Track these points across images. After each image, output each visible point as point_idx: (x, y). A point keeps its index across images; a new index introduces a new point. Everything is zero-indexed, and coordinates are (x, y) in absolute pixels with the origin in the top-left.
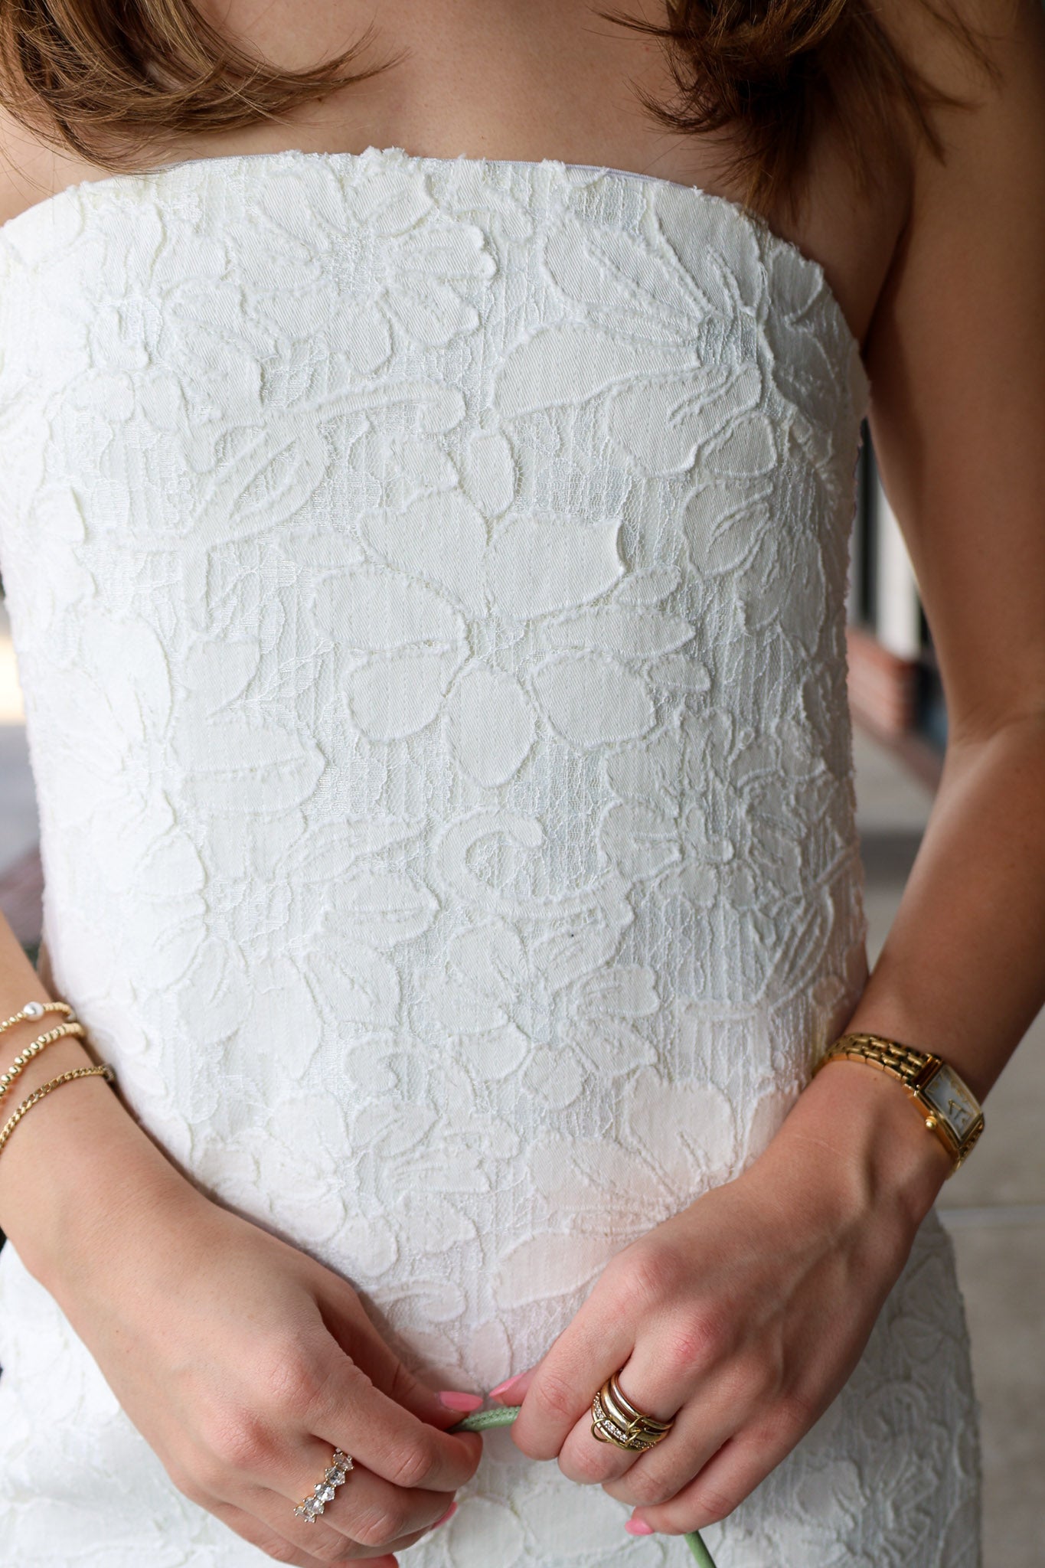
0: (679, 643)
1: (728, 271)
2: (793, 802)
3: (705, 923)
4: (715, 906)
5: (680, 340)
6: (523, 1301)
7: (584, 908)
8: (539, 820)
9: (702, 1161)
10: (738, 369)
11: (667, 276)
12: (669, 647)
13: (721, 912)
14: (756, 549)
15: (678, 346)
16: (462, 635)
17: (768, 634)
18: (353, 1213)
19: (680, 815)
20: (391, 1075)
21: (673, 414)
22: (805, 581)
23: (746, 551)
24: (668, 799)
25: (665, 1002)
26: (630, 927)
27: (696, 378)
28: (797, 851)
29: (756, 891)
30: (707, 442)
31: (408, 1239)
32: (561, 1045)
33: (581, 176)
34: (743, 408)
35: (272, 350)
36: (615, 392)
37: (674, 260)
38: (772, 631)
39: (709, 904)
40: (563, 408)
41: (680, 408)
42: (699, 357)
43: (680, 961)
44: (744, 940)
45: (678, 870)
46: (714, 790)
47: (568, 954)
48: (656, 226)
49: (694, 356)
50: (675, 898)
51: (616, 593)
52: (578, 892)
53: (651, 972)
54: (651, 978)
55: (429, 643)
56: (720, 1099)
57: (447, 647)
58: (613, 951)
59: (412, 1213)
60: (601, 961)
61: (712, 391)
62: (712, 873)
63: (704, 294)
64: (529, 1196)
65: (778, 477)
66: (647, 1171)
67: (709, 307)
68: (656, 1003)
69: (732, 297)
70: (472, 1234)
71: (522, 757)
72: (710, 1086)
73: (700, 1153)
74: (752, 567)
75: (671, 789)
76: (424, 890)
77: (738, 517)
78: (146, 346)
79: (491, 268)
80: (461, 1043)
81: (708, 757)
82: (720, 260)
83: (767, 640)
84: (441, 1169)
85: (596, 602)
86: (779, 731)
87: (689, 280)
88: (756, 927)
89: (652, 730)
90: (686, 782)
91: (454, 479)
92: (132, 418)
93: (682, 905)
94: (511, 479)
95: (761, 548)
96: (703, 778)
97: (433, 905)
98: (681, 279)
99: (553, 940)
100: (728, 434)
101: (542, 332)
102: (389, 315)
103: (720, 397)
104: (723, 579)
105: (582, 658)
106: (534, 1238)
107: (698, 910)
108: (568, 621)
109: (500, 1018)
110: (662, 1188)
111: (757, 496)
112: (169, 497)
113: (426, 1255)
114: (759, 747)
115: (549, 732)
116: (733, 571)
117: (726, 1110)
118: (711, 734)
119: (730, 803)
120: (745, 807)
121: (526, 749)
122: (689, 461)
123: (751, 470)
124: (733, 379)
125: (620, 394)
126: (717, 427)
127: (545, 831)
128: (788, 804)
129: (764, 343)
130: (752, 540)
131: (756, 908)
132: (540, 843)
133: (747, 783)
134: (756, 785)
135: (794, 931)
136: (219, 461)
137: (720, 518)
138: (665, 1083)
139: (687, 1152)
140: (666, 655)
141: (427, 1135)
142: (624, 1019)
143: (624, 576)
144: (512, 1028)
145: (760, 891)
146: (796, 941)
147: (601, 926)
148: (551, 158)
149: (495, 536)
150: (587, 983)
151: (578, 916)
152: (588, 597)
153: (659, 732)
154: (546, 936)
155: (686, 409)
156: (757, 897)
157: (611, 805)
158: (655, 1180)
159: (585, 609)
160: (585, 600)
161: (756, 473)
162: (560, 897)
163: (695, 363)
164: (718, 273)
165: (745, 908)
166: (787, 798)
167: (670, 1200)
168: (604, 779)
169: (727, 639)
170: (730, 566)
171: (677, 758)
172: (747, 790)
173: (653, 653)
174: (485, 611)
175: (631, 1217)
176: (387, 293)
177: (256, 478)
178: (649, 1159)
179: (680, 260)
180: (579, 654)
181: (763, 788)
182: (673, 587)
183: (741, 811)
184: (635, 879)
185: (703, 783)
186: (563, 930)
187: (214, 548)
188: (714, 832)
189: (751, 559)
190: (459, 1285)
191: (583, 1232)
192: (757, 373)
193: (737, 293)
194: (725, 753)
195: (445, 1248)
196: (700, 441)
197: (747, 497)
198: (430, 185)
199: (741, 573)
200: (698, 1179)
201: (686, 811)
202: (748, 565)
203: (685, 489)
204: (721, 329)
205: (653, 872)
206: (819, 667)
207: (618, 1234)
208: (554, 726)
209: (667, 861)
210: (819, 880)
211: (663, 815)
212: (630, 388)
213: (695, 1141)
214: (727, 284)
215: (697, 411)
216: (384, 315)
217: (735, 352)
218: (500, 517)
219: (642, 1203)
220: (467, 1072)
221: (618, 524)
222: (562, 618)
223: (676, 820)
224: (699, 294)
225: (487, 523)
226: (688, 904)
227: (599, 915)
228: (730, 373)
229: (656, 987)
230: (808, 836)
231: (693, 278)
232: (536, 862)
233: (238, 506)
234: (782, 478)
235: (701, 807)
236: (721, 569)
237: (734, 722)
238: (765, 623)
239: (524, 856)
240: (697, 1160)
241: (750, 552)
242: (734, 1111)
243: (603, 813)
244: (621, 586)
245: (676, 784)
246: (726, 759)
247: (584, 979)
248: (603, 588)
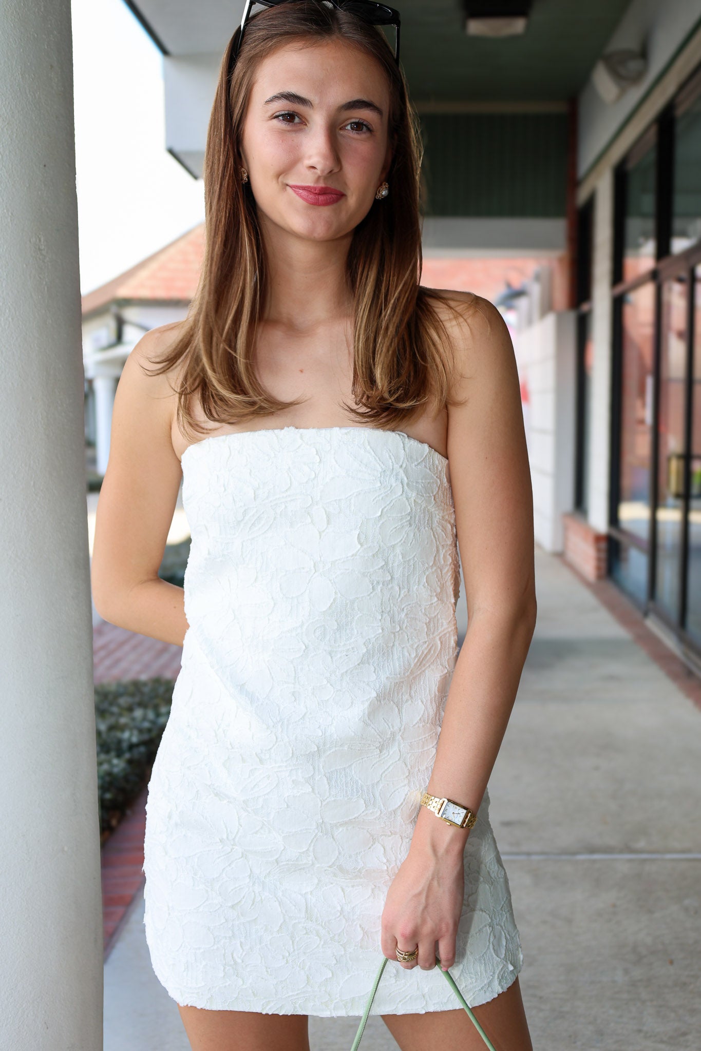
0: (379, 566)
1: (391, 454)
2: (423, 611)
3: (390, 651)
4: (393, 645)
5: (374, 478)
6: (332, 770)
7: (350, 647)
8: (336, 621)
9: (391, 727)
10: (394, 485)
11: (371, 459)
12: (376, 568)
13: (395, 647)
14: (405, 536)
15: (374, 480)
16: (312, 566)
17: (412, 561)
18: (279, 740)
19: (382, 618)
20: (293, 697)
21: (374, 500)
22: (426, 543)
23: (402, 537)
24: (378, 614)
25: (378, 676)
26: (365, 654)
27: (380, 489)
28: (425, 626)
29: (408, 640)
30: (385, 507)
31: (296, 750)
32: (344, 690)
33: (344, 431)
34: (397, 496)
35: (257, 486)
36: (355, 495)
37: (373, 453)
38: (414, 559)
39: (392, 645)
40: (340, 500)
41: (375, 498)
42: (381, 483)
43: (382, 663)
44: (403, 655)
45: (381, 635)
46: (393, 610)
47: (346, 661)
48: (367, 444)
49: (379, 482)
50: (380, 644)
51: (358, 553)
52: (348, 642)
53: (373, 667)
54: (373, 669)
55: (303, 568)
56: (394, 706)
57: (308, 570)
58: (360, 661)
59: (297, 742)
60: (356, 664)
61: (386, 492)
62: (393, 636)
63: (382, 463)
64: (335, 738)
65: (412, 514)
66: (373, 731)
67: (383, 467)
68: (375, 677)
69: (392, 463)
70: (316, 749)
71: (331, 602)
72: (391, 702)
73: (390, 724)
74: (404, 542)
75: (378, 611)
76: (302, 643)
77: (398, 528)
78: (224, 486)
79: (319, 460)
80: (314, 689)
81: (391, 600)
82: (389, 451)
83: (412, 563)
84: (307, 727)
85: (353, 555)
86: (417, 590)
87: (377, 459)
88: (408, 651)
89: (371, 593)
90: (383, 608)
91: (310, 521)
92: (220, 506)
93: (383, 646)
94: (326, 520)
95: (407, 535)
96: (389, 606)
97: (304, 647)
98: (375, 459)
99: (341, 657)
100: (392, 504)
101: (333, 478)
102: (290, 475)
103: (388, 494)
104: (393, 547)
105: (349, 573)
106: (336, 750)
107: (388, 647)
108: (344, 562)
109: (325, 682)
110: (378, 737)
111: (404, 521)
112: (231, 527)
113: (301, 755)
114: (409, 595)
115: (339, 595)
116: (397, 543)
117: (397, 709)
118: (392, 592)
119: (399, 613)
120: (404, 614)
121: (332, 600)
122: (379, 514)
123: (401, 513)
124: (392, 488)
125: (357, 495)
126: (388, 503)
127: (338, 624)
128: (421, 612)
129: (403, 475)
130: (404, 534)
131: (408, 645)
132: (336, 628)
133: (406, 606)
134: (409, 607)
135: (423, 652)
136: (244, 517)
137: (391, 529)
138: (379, 703)
139: (386, 724)
140: (375, 570)
141: (303, 717)
142: (364, 682)
143: (361, 548)
144: (329, 685)
145: (410, 640)
146: (424, 655)
147: (356, 653)
148: (336, 427)
149: (322, 537)
150: (352, 670)
151: (348, 649)
152: (350, 554)
153: (374, 593)
154: (339, 656)
155: (377, 499)
156: (408, 642)
157: (358, 616)
158: (376, 734)
159: (349, 558)
160: (349, 555)
161: (403, 514)
162: (343, 643)
163: (379, 485)
164: (388, 455)
165: (404, 646)
166: (421, 610)
167: (381, 740)
168: (356, 608)
169: (396, 564)
170: (396, 542)
171: (380, 602)
172: (405, 609)
173: (371, 570)
174: (319, 558)
175: (367, 745)
176: (289, 468)
177: (255, 521)
178: (374, 727)
179: (375, 453)
180: (348, 571)
181: (411, 608)
182: (377, 550)
183: (403, 615)
184: (367, 638)
185: (389, 608)
186: (344, 654)
187: (244, 541)
188: (393, 622)
189: (403, 540)
190: (312, 765)
191: (351, 749)
192: (401, 485)
193: (394, 461)
194: (397, 598)
195: (307, 753)
196: (383, 507)
197: (401, 521)
198: (301, 437)
199: (400, 544)
200: (390, 733)
201: (384, 616)
202: (402, 541)
203: (379, 521)
204: (388, 473)
205: (373, 636)
206: (434, 568)
207: (363, 750)
208: (340, 594)
209: (377, 633)
210: (434, 635)
211: (376, 618)
212: (359, 494)
213: (388, 721)
214: (390, 458)
215: (381, 498)
216: (289, 475)
217: (393, 480)
218: (323, 531)
219: (371, 741)
220: (316, 697)
221: (358, 533)
222: (342, 561)
223: (380, 620)
224: (380, 463)
225: (320, 533)
226: (384, 645)
227: (355, 649)
228: (391, 486)
229: (374, 672)
230: (429, 622)
231: (379, 458)
232: (335, 633)
233: (250, 528)
234: (413, 514)
235: (389, 615)
236: (393, 543)
237: (400, 588)
238: (411, 557)
239: (332, 632)
240: (389, 727)
241: (403, 537)
242: (399, 710)
243: (356, 618)
244: (360, 551)
245: (380, 609)
246: (397, 600)
247: (351, 670)
248: (354, 552)
